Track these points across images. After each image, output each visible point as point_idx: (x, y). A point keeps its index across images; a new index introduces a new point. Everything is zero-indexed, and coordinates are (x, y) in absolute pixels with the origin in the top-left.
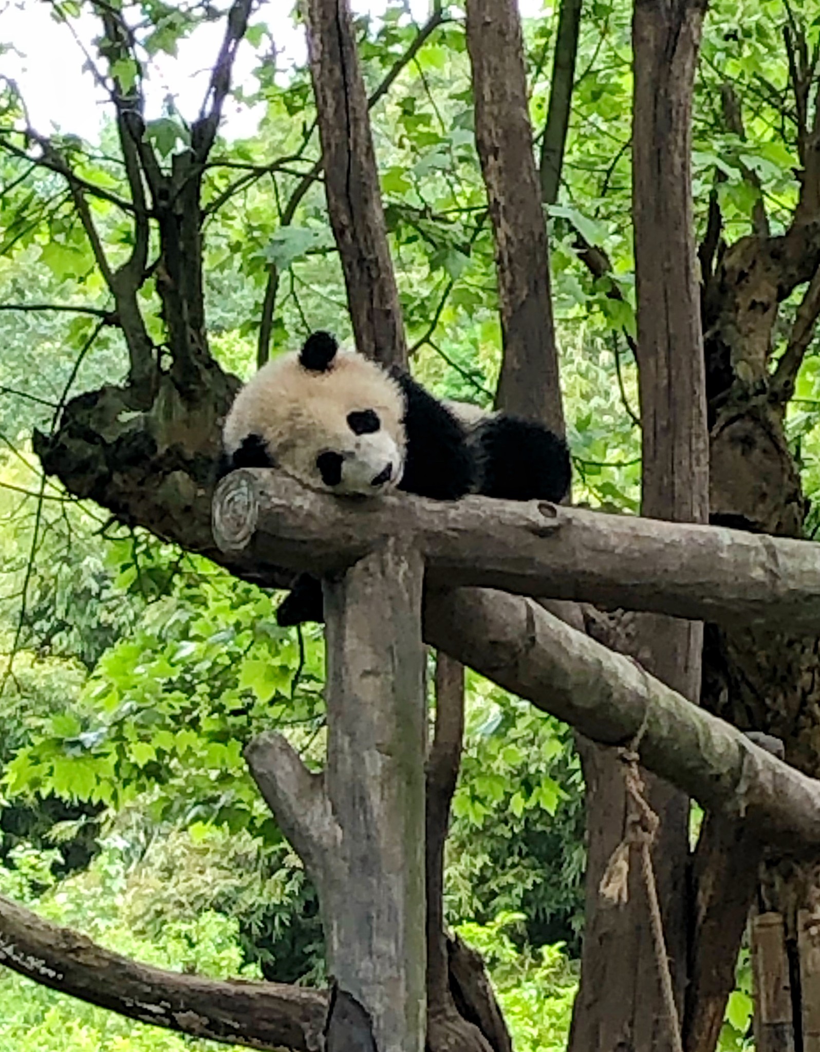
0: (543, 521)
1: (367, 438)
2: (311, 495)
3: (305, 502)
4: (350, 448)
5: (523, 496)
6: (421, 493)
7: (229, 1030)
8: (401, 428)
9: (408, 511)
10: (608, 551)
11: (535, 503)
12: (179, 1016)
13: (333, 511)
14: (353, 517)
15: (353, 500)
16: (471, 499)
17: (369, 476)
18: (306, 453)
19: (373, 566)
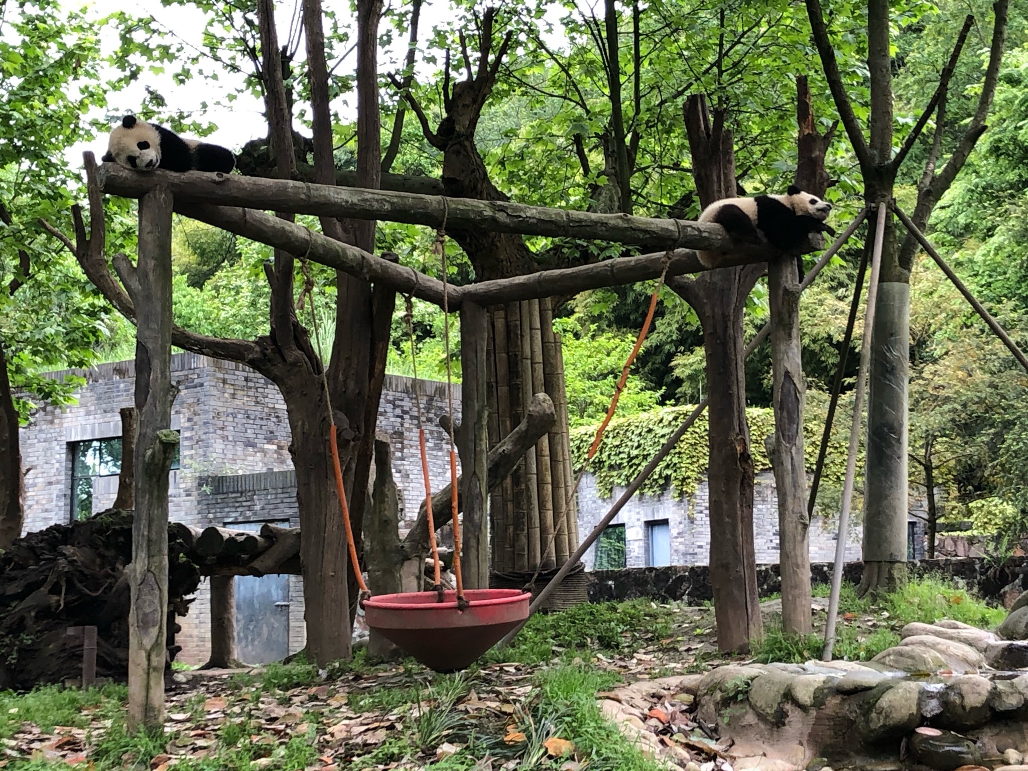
0: (217, 179)
1: (144, 151)
2: (127, 171)
3: (125, 174)
4: (137, 154)
5: (211, 170)
6: (171, 169)
7: (221, 355)
8: (159, 147)
9: (166, 177)
10: (245, 189)
11: (216, 173)
12: (204, 350)
13: (135, 177)
14: (143, 178)
15: (141, 173)
16: (191, 172)
17: (144, 164)
18: (123, 157)
19: (151, 195)
